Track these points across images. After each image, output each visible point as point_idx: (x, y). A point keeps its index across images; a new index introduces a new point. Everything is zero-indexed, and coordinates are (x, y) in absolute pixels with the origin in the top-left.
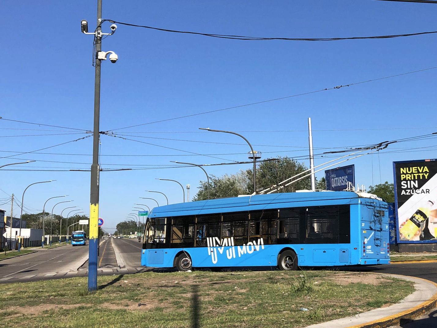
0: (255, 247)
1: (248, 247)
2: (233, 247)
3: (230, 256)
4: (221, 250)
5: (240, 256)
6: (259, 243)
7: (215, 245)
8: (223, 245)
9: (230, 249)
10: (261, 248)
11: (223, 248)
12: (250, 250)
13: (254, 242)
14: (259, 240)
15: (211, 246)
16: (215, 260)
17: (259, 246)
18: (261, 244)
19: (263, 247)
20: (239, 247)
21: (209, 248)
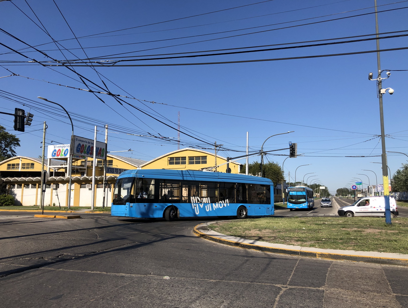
0: (223, 205)
1: (219, 204)
2: (210, 204)
3: (208, 209)
4: (202, 206)
5: (214, 209)
6: (226, 202)
7: (197, 202)
8: (203, 202)
9: (208, 205)
10: (227, 205)
11: (203, 204)
12: (221, 206)
13: (223, 201)
14: (226, 200)
15: (194, 202)
16: (197, 212)
17: (226, 204)
18: (227, 203)
19: (228, 204)
20: (214, 204)
21: (193, 204)
